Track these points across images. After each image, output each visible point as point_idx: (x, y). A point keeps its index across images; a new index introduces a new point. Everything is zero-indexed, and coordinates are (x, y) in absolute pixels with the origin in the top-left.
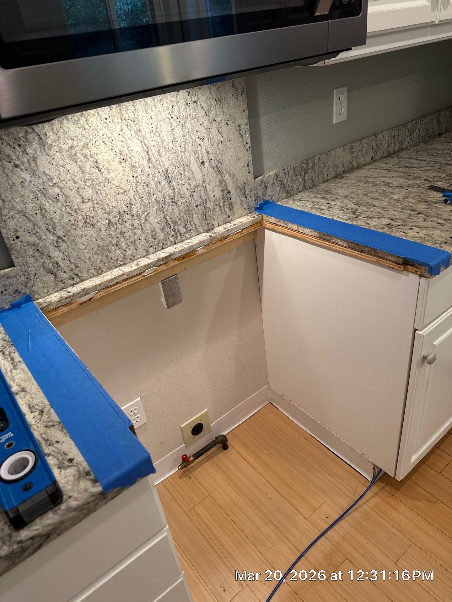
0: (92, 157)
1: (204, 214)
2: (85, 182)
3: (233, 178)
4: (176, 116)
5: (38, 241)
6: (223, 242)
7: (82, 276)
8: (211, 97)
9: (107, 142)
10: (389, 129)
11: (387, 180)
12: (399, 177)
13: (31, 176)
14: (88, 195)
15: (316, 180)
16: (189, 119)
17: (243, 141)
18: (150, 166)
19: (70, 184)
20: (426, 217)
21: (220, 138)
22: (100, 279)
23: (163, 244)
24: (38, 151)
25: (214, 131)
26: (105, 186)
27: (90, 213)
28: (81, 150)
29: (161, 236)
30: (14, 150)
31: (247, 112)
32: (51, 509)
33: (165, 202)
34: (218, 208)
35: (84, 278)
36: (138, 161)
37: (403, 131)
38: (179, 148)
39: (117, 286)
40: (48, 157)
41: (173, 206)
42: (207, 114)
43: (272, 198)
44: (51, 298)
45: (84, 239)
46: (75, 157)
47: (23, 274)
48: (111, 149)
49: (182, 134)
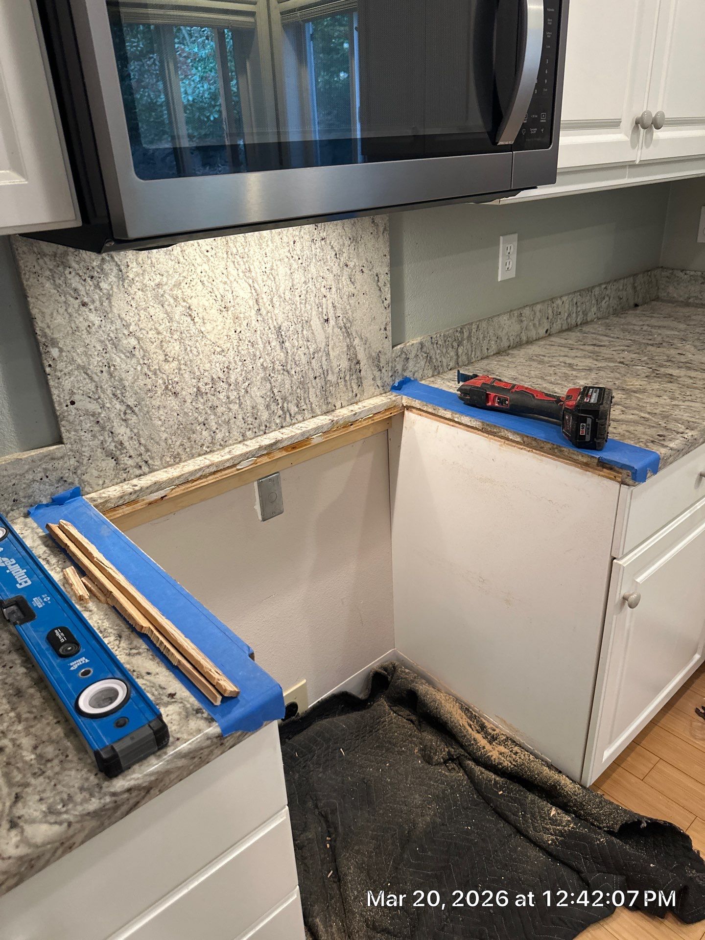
0: (184, 301)
1: (324, 389)
2: (171, 333)
3: (366, 344)
4: (298, 255)
5: (100, 410)
6: (347, 430)
7: (153, 465)
8: (344, 234)
9: (205, 282)
10: (569, 294)
11: (568, 361)
12: (585, 357)
13: (101, 319)
14: (173, 352)
15: (473, 356)
16: (314, 260)
17: (381, 296)
18: (259, 319)
19: (152, 334)
20: (624, 409)
21: (351, 289)
22: (178, 470)
23: (266, 426)
24: (114, 287)
25: (345, 280)
26: (197, 341)
27: (173, 376)
28: (171, 290)
29: (265, 415)
30: (83, 283)
31: (389, 257)
32: (154, 753)
33: (274, 369)
34: (343, 383)
35: (156, 467)
36: (243, 310)
37: (588, 298)
38: (298, 298)
39: (201, 481)
40: (126, 295)
41: (284, 375)
42: (338, 256)
43: (414, 375)
44: (109, 493)
45: (161, 412)
46: (161, 299)
47: (73, 455)
48: (210, 292)
49: (303, 280)
